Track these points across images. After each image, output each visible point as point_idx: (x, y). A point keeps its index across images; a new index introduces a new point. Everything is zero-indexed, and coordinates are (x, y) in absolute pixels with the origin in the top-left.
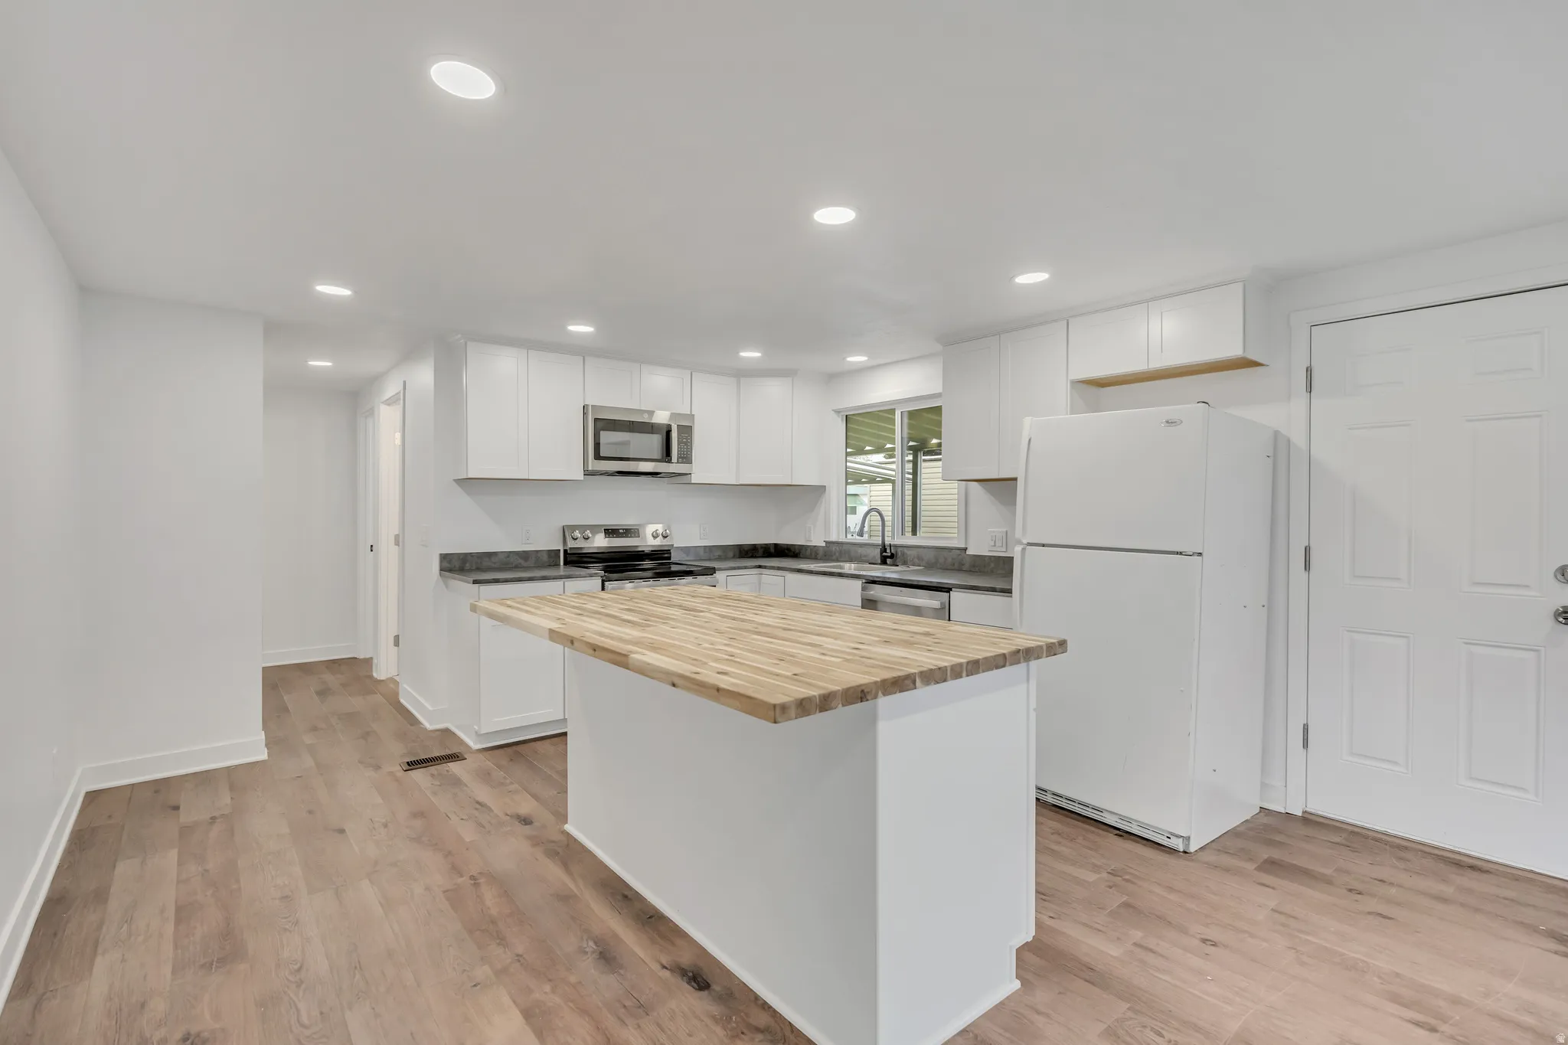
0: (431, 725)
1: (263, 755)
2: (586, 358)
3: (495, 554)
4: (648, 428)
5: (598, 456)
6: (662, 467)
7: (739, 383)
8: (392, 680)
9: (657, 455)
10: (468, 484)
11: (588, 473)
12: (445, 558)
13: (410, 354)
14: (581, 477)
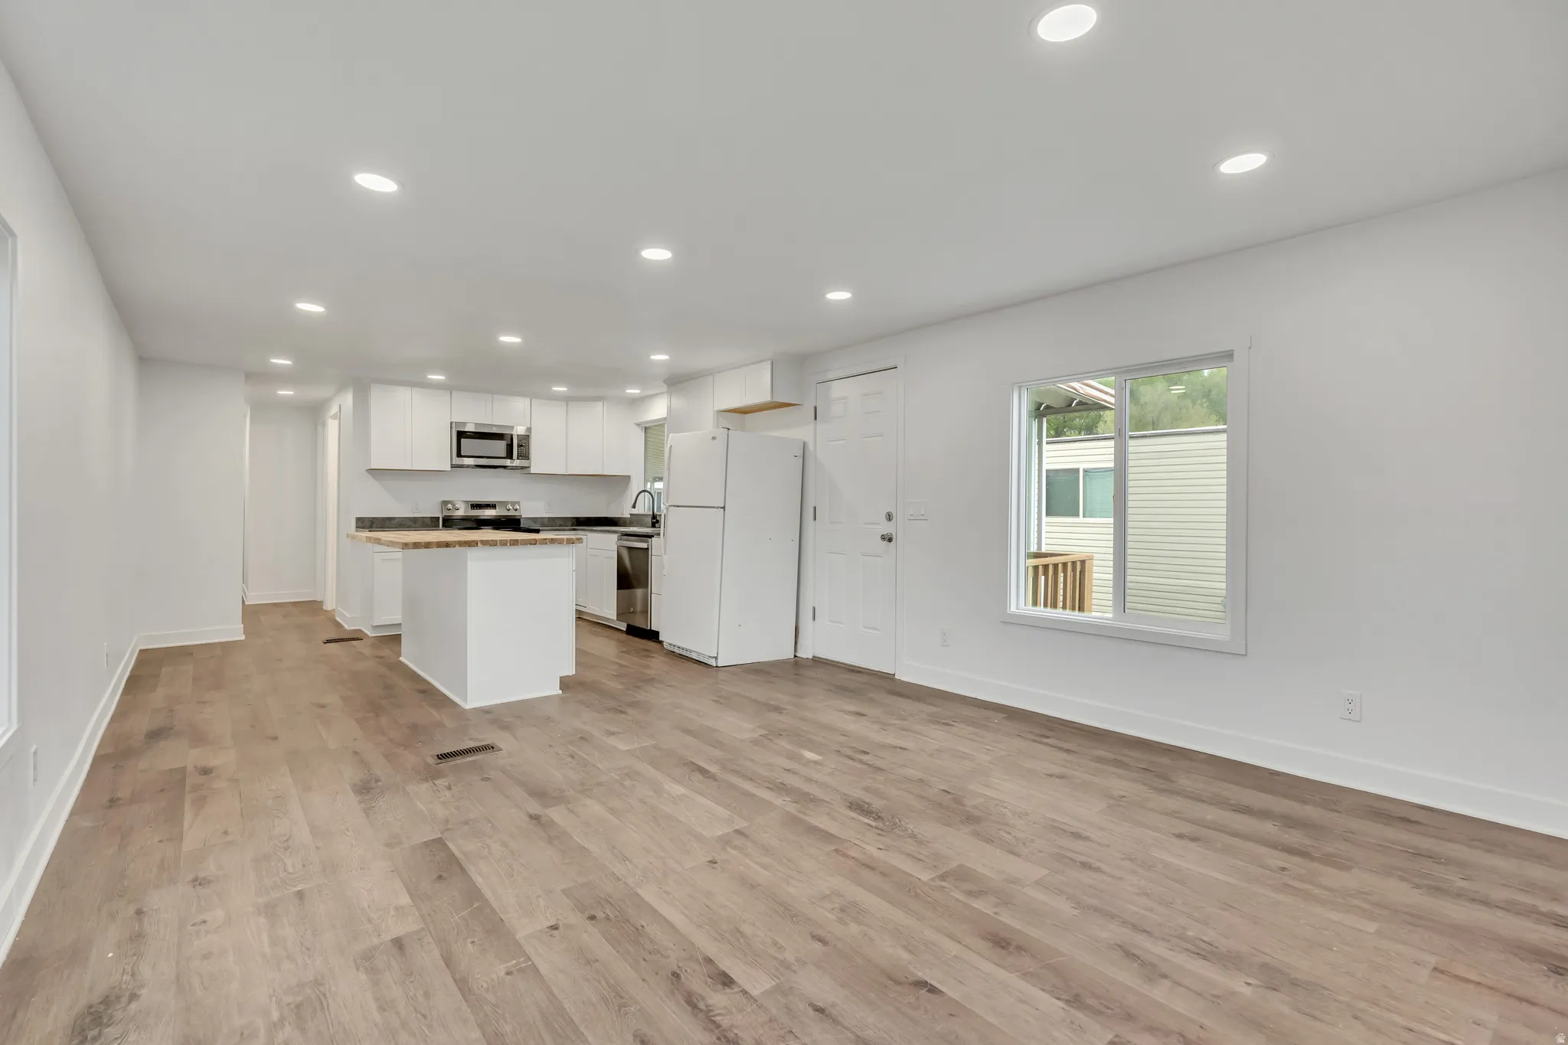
0: (349, 626)
1: (243, 638)
2: (453, 392)
3: (394, 518)
4: (499, 437)
5: (459, 455)
6: (508, 462)
7: (567, 405)
8: (334, 610)
9: (504, 455)
10: (373, 472)
11: (453, 466)
12: (359, 520)
13: (342, 388)
14: (449, 468)
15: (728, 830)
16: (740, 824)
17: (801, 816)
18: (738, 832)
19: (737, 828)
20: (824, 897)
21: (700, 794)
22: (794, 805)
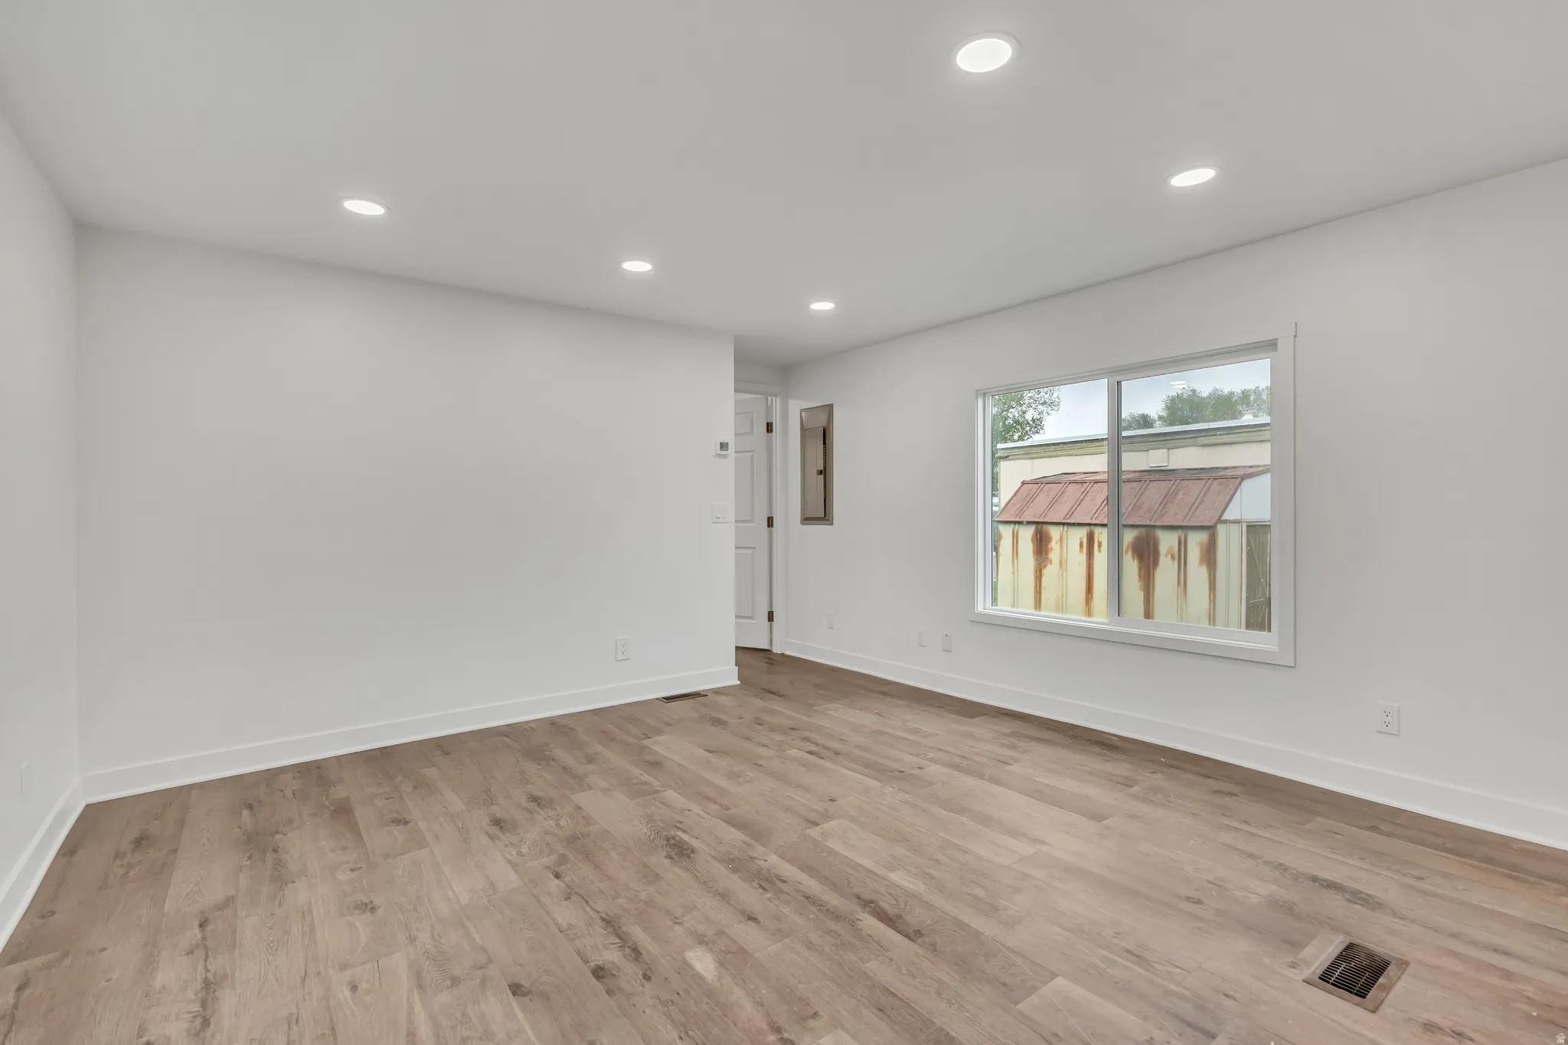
15: (825, 826)
16: (814, 832)
17: (752, 842)
18: (816, 824)
19: (818, 828)
20: (749, 782)
21: (871, 872)
22: (754, 855)
